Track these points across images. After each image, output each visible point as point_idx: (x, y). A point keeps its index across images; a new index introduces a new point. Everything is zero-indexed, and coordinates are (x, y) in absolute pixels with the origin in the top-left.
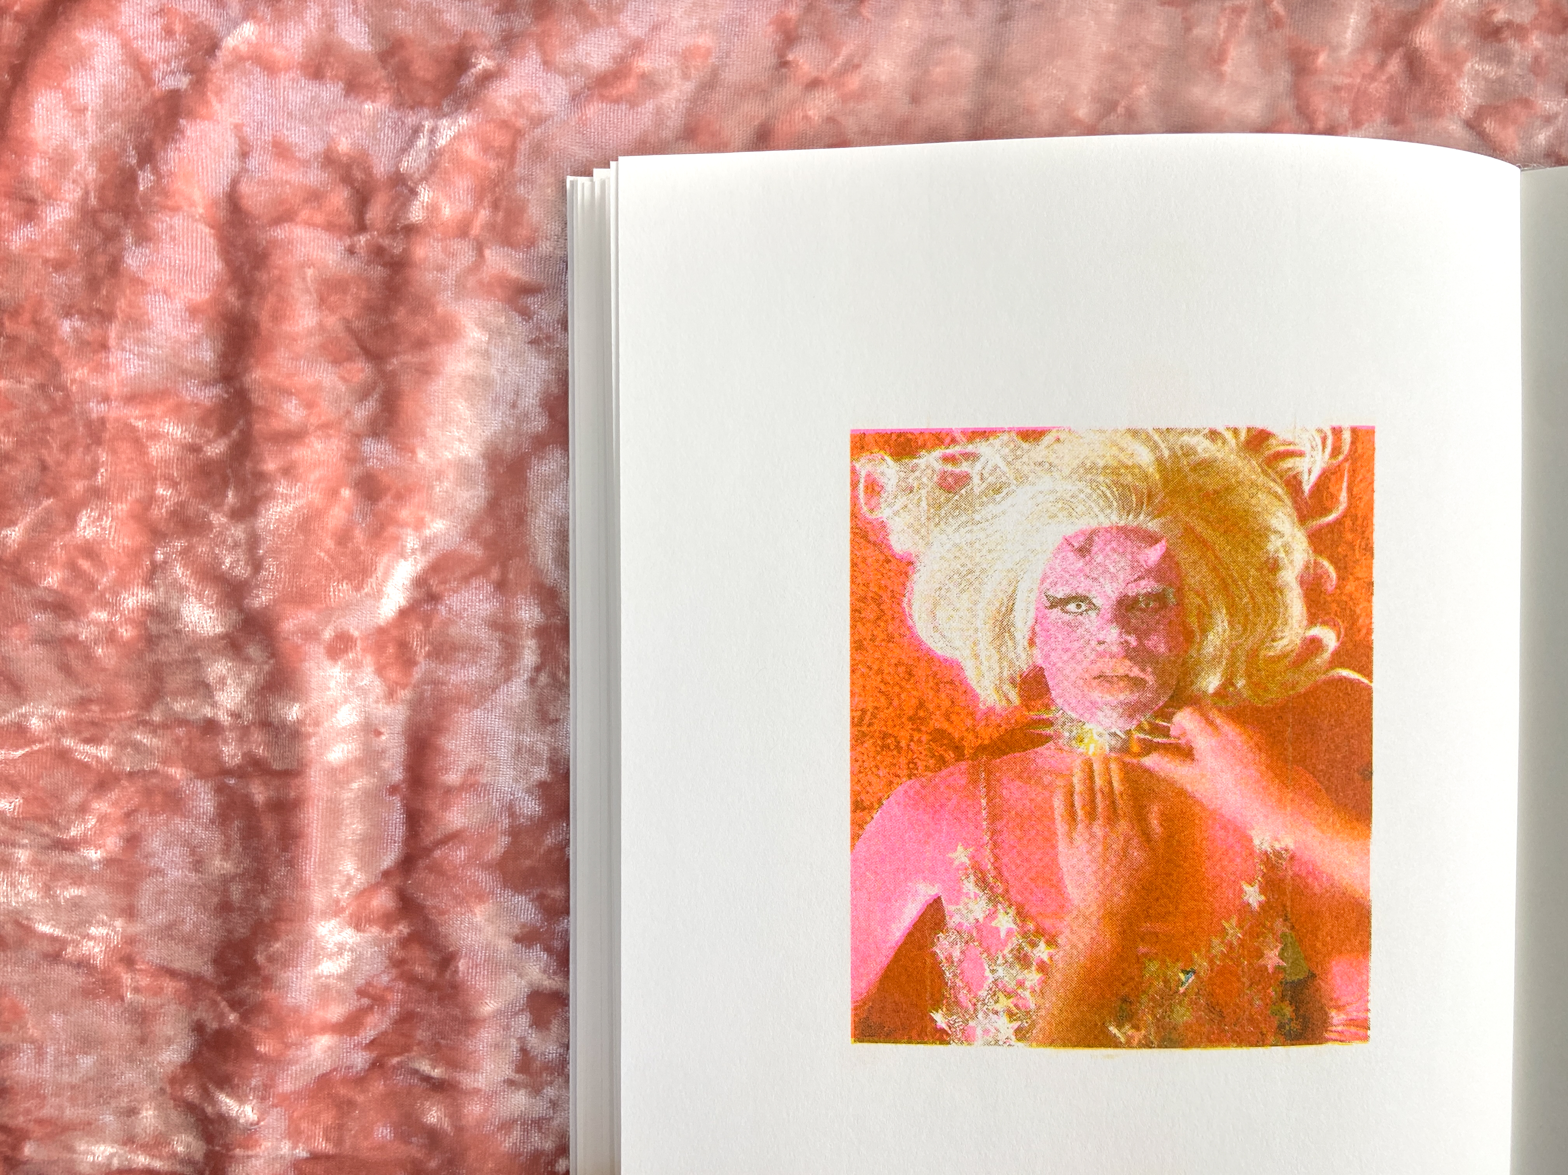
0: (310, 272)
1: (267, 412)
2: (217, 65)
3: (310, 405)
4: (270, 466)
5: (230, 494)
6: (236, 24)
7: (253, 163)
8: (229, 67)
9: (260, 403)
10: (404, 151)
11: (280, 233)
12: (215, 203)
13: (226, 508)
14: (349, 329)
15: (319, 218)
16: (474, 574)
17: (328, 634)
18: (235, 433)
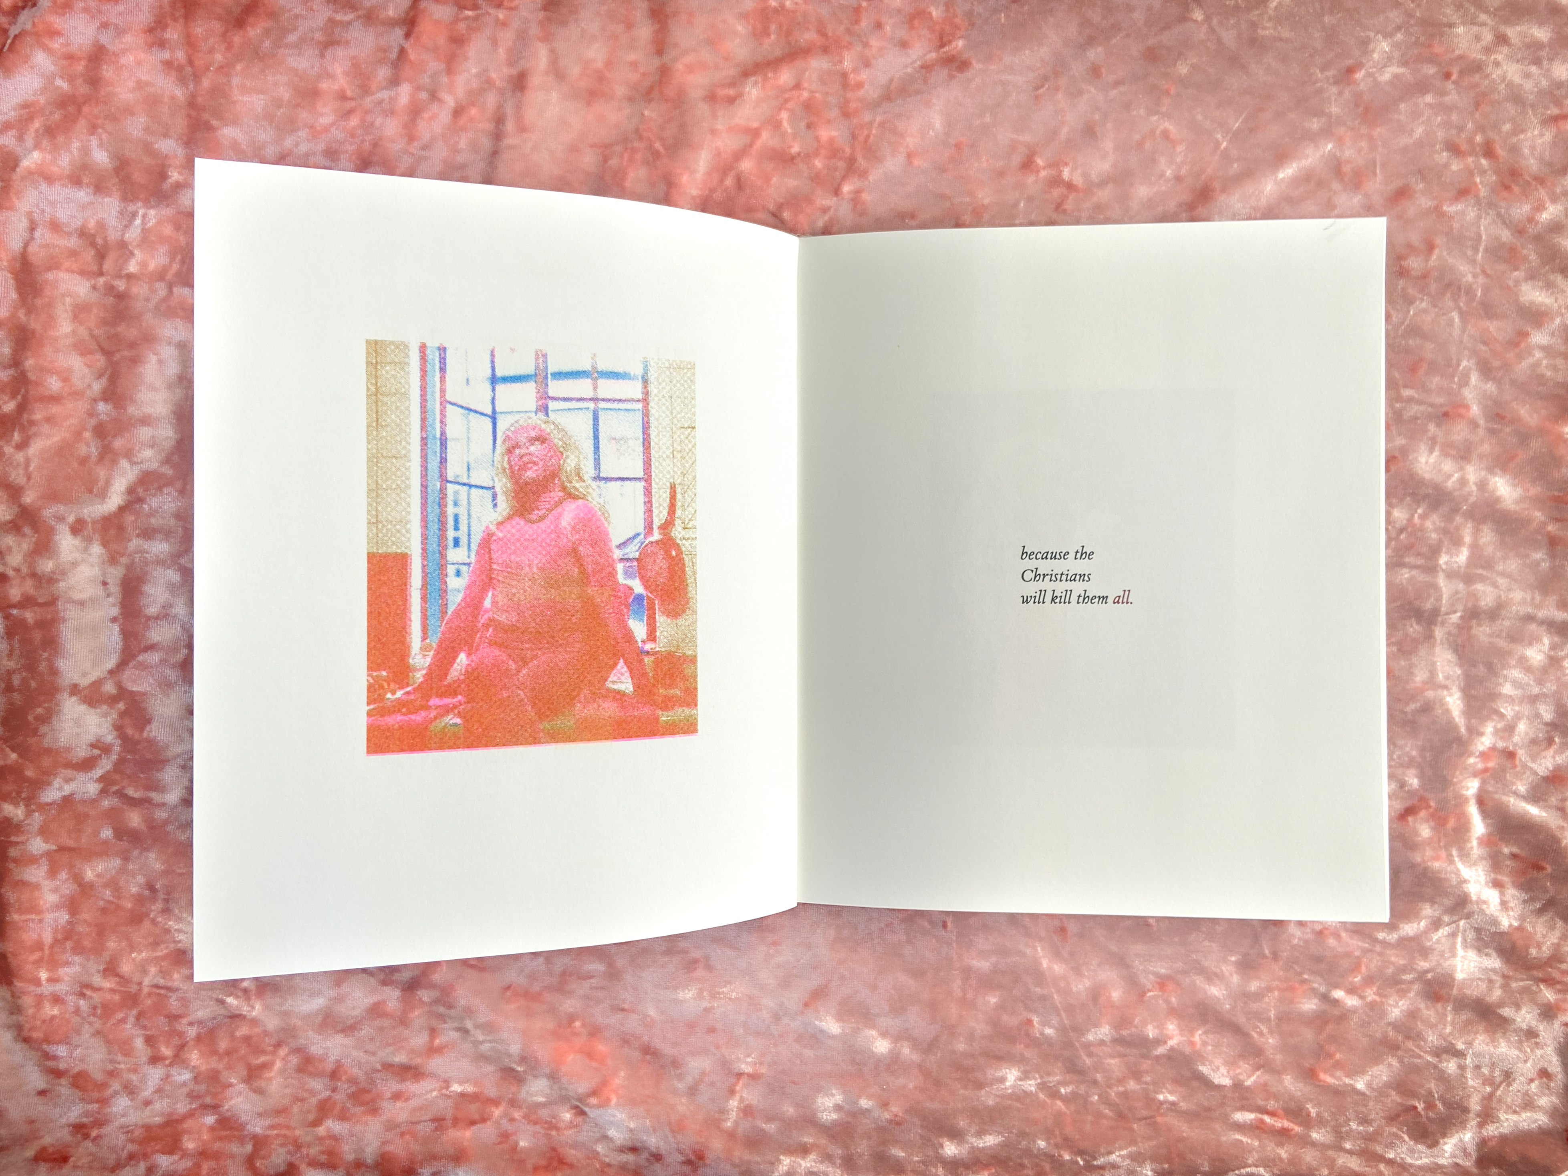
0: (68, 300)
1: (37, 384)
2: (16, 176)
3: (66, 380)
4: (38, 416)
5: (16, 434)
6: (30, 152)
7: (37, 234)
8: (23, 178)
9: (33, 378)
10: (126, 227)
11: (50, 276)
12: (14, 259)
13: (13, 443)
14: (92, 336)
15: (75, 266)
16: (166, 485)
17: (71, 519)
18: (19, 397)
